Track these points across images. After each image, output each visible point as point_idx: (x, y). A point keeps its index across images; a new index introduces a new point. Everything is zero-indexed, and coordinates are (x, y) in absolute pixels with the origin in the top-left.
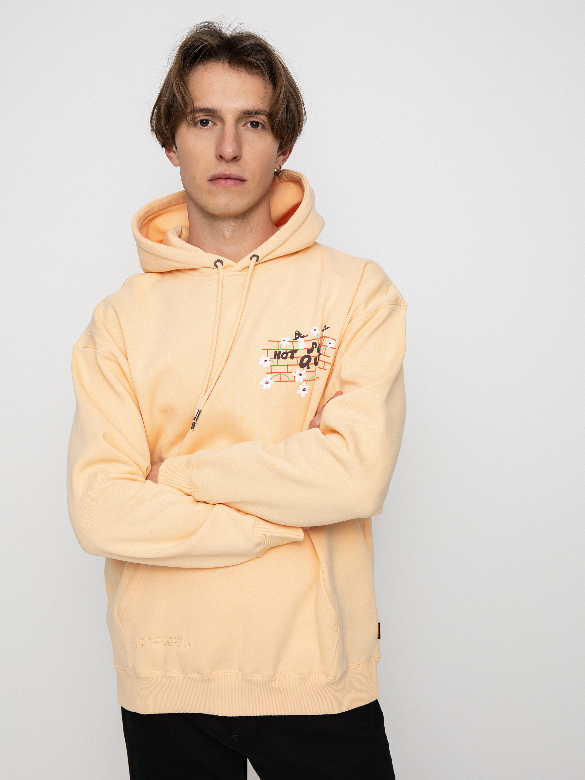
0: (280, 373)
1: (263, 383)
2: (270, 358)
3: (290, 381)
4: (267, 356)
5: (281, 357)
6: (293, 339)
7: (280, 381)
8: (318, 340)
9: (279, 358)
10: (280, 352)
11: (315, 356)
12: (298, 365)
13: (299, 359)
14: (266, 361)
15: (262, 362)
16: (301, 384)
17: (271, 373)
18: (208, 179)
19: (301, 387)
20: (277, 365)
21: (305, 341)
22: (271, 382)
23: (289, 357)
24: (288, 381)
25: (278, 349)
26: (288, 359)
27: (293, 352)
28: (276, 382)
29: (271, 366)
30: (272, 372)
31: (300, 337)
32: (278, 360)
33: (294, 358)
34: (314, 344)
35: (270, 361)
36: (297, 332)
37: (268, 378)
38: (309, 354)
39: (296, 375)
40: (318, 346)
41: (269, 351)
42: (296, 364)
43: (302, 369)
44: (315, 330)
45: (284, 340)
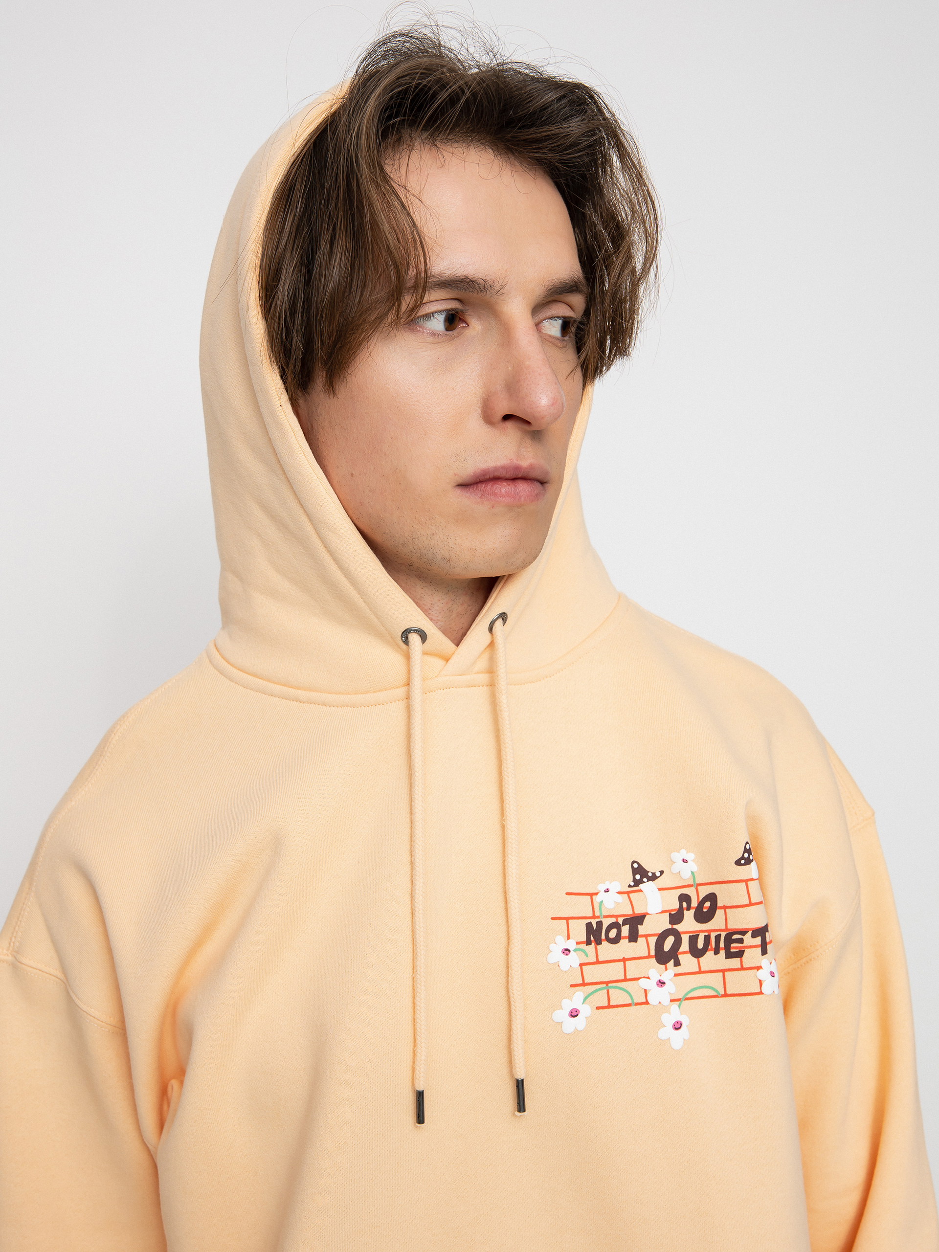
0: (607, 983)
1: (562, 1015)
2: (578, 943)
3: (637, 1004)
4: (569, 938)
5: (603, 937)
6: (630, 886)
7: (609, 1006)
8: (693, 889)
9: (599, 942)
10: (600, 924)
11: (691, 930)
12: (651, 957)
13: (653, 941)
14: (566, 951)
15: (556, 955)
16: (666, 1010)
17: (584, 984)
19: (669, 1020)
20: (598, 962)
21: (660, 889)
22: (586, 1011)
23: (625, 938)
24: (629, 1005)
25: (594, 917)
26: (624, 942)
27: (635, 921)
28: (598, 1008)
29: (581, 965)
30: (586, 982)
31: (645, 880)
32: (599, 947)
33: (639, 939)
34: (684, 898)
35: (575, 950)
36: (636, 866)
37: (576, 1000)
38: (675, 927)
39: (650, 985)
40: (694, 904)
41: (570, 921)
42: (647, 954)
43: (663, 966)
44: (685, 861)
45: (607, 891)
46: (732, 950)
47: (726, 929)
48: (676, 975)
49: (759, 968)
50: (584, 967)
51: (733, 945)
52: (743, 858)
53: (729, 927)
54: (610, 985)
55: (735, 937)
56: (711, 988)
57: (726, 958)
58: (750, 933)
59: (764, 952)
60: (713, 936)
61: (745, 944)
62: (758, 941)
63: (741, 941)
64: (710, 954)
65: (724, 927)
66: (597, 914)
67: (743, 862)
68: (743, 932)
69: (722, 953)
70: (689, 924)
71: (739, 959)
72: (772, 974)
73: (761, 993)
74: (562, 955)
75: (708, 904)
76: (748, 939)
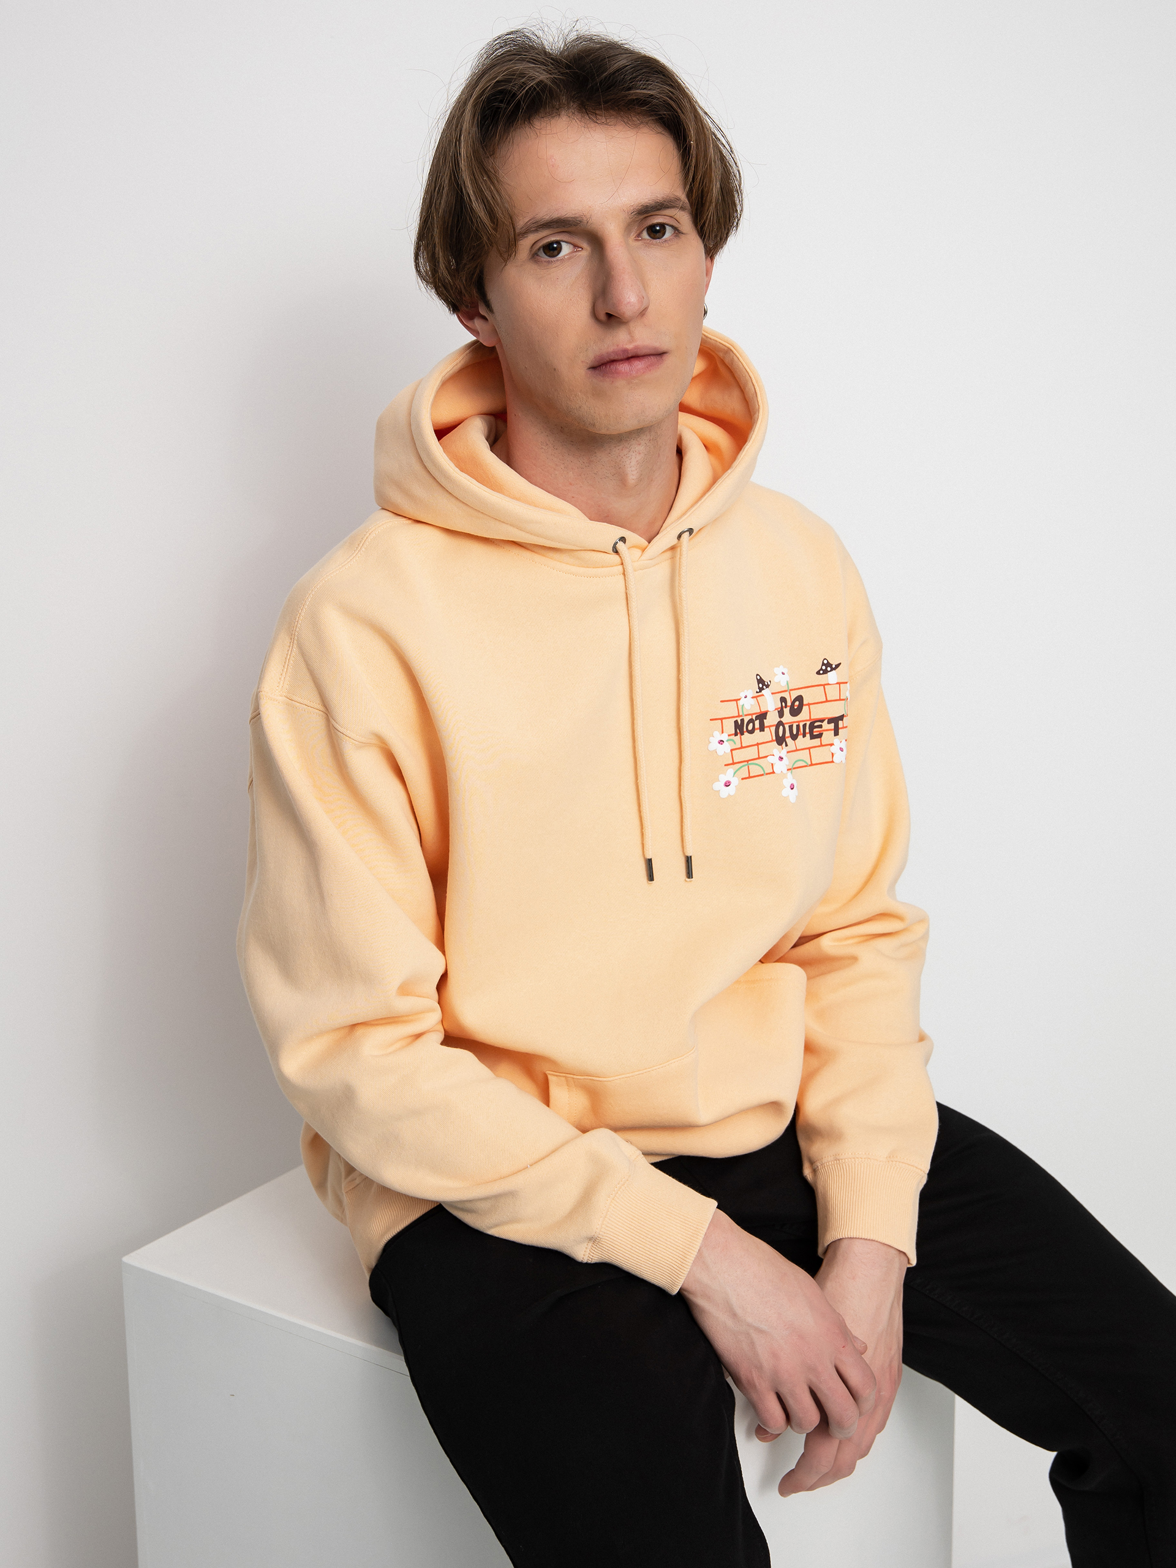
0: (747, 761)
1: (719, 785)
2: (729, 735)
3: (767, 774)
4: (723, 733)
5: (745, 730)
6: (757, 692)
7: (750, 777)
8: (788, 693)
9: (742, 734)
10: (742, 720)
11: (789, 722)
12: (774, 741)
13: (773, 729)
14: (721, 742)
15: (714, 744)
16: (785, 776)
17: (733, 763)
18: (588, 366)
19: (787, 783)
20: (742, 747)
21: (772, 694)
22: (735, 781)
23: (757, 729)
24: (762, 775)
25: (739, 716)
26: (757, 732)
27: (762, 716)
28: (742, 779)
29: (732, 750)
30: (735, 761)
31: (764, 687)
32: (742, 737)
33: (765, 729)
34: (783, 700)
35: (727, 741)
36: (758, 678)
37: (729, 774)
38: (782, 719)
39: (774, 760)
40: (789, 704)
41: (723, 720)
42: (771, 739)
43: (780, 747)
44: (783, 674)
45: (746, 697)
46: (814, 734)
47: (810, 719)
48: (788, 752)
49: (832, 745)
50: (733, 752)
51: (815, 730)
52: (821, 669)
53: (812, 718)
54: (749, 762)
55: (816, 724)
56: (803, 760)
57: (811, 739)
58: (827, 720)
59: (836, 733)
60: (801, 725)
61: (824, 728)
62: (832, 726)
63: (820, 726)
64: (800, 737)
65: (808, 718)
66: (741, 714)
67: (821, 672)
68: (822, 721)
69: (808, 736)
70: (787, 718)
71: (819, 739)
72: (841, 750)
73: (832, 762)
74: (719, 745)
75: (797, 703)
76: (825, 725)
